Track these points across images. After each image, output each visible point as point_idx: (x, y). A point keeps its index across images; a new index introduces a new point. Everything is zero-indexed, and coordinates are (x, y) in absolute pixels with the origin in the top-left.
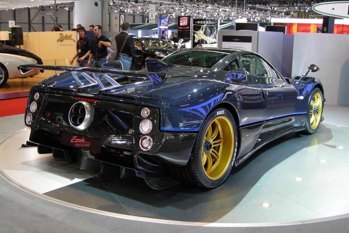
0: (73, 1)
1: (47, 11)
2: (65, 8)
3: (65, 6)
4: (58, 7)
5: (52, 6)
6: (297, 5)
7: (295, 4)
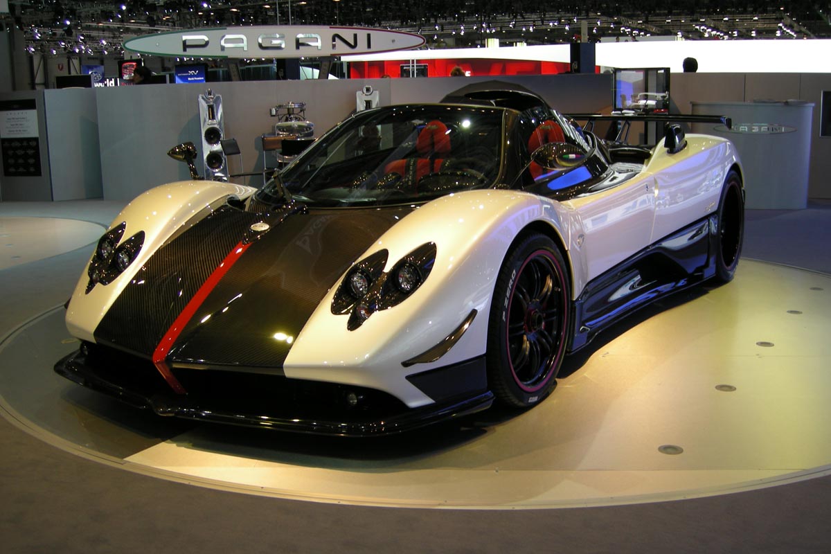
6: (436, 21)
7: (432, 21)
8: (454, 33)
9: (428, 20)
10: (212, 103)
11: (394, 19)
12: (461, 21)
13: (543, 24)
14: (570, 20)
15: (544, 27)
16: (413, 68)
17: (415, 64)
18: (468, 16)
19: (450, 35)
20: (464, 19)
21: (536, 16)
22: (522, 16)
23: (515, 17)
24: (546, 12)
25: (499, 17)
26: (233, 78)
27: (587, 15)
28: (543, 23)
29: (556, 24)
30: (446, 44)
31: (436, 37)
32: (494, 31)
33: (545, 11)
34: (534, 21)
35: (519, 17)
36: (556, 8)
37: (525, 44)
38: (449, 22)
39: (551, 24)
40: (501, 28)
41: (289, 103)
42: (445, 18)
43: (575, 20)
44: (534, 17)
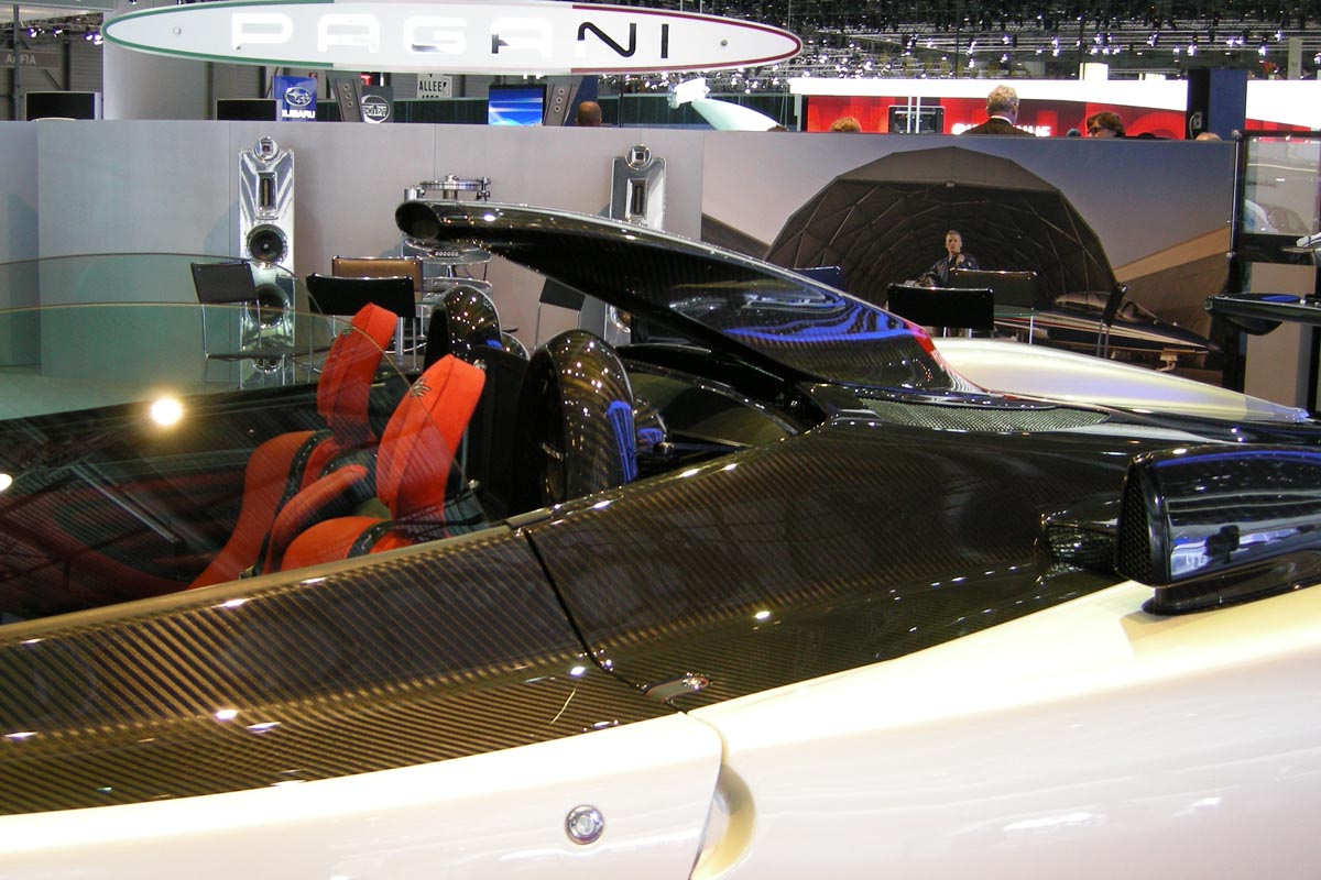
0: (99, 10)
1: (28, 49)
2: (89, 38)
3: (88, 29)
4: (58, 32)
5: (36, 30)
8: (1039, 51)
9: (987, 25)
10: (270, 170)
11: (921, 18)
12: (1051, 26)
13: (1212, 42)
14: (1266, 35)
15: (1217, 48)
16: (914, 114)
17: (918, 106)
18: (1066, 19)
19: (1031, 57)
20: (1058, 25)
21: (1199, 26)
22: (1171, 23)
23: (1158, 25)
24: (1221, 17)
25: (1127, 24)
26: (345, 113)
27: (1302, 27)
28: (1212, 38)
29: (1239, 42)
30: (1028, 73)
31: (1005, 59)
32: (1117, 51)
33: (1216, 17)
34: (1195, 35)
35: (1166, 26)
36: (1240, 11)
37: (1163, 77)
38: (1030, 31)
39: (1230, 42)
40: (1131, 45)
41: (447, 178)
42: (1020, 21)
43: (1277, 36)
44: (1195, 25)
